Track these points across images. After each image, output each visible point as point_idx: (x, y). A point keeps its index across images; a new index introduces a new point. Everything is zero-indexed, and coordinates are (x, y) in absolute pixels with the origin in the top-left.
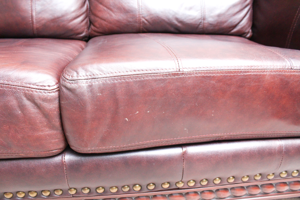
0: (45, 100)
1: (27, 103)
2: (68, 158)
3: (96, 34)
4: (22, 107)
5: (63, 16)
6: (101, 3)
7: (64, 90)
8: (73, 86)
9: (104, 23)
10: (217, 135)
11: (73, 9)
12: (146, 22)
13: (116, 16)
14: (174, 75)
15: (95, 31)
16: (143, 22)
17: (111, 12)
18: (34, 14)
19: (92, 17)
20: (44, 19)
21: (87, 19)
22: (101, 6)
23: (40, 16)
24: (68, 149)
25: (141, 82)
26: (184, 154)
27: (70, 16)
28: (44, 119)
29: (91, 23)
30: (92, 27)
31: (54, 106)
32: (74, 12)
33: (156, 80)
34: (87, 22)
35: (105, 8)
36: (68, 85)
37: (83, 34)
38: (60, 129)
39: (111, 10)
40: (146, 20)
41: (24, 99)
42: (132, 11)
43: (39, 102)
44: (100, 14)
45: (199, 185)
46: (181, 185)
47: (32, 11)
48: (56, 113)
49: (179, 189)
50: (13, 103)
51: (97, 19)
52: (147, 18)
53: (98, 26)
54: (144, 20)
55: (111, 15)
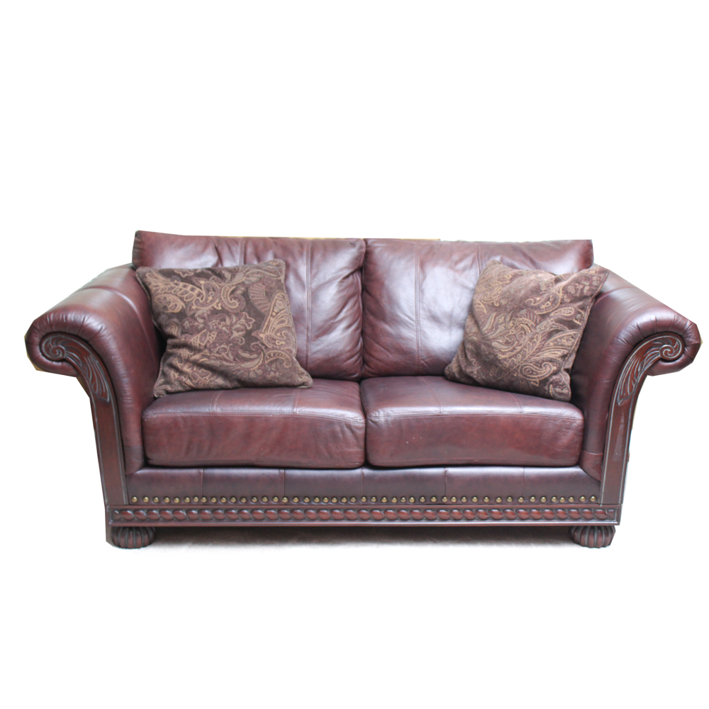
0: (358, 428)
1: (346, 429)
2: (366, 471)
3: (370, 375)
4: (343, 432)
5: (338, 356)
6: (378, 343)
7: (370, 422)
8: (377, 420)
9: (380, 364)
10: (469, 458)
11: (348, 348)
12: (425, 364)
13: (393, 357)
14: (438, 415)
15: (369, 372)
16: (423, 364)
17: (388, 353)
18: (309, 354)
19: (367, 357)
20: (319, 359)
21: (361, 358)
22: (377, 346)
23: (315, 356)
24: (367, 464)
25: (417, 419)
26: (446, 471)
27: (344, 357)
28: (355, 441)
29: (365, 362)
30: (366, 367)
31: (361, 433)
32: (349, 351)
33: (426, 419)
34: (360, 362)
35: (382, 349)
36: (373, 419)
37: (356, 375)
38: (363, 447)
39: (388, 350)
40: (426, 362)
41: (345, 426)
42: (411, 353)
43: (354, 429)
44: (377, 355)
45: (459, 502)
46: (445, 500)
47: (307, 351)
48: (363, 437)
49: (444, 504)
50: (338, 429)
51: (372, 359)
52: (426, 360)
53: (373, 366)
54: (423, 362)
55: (388, 356)
